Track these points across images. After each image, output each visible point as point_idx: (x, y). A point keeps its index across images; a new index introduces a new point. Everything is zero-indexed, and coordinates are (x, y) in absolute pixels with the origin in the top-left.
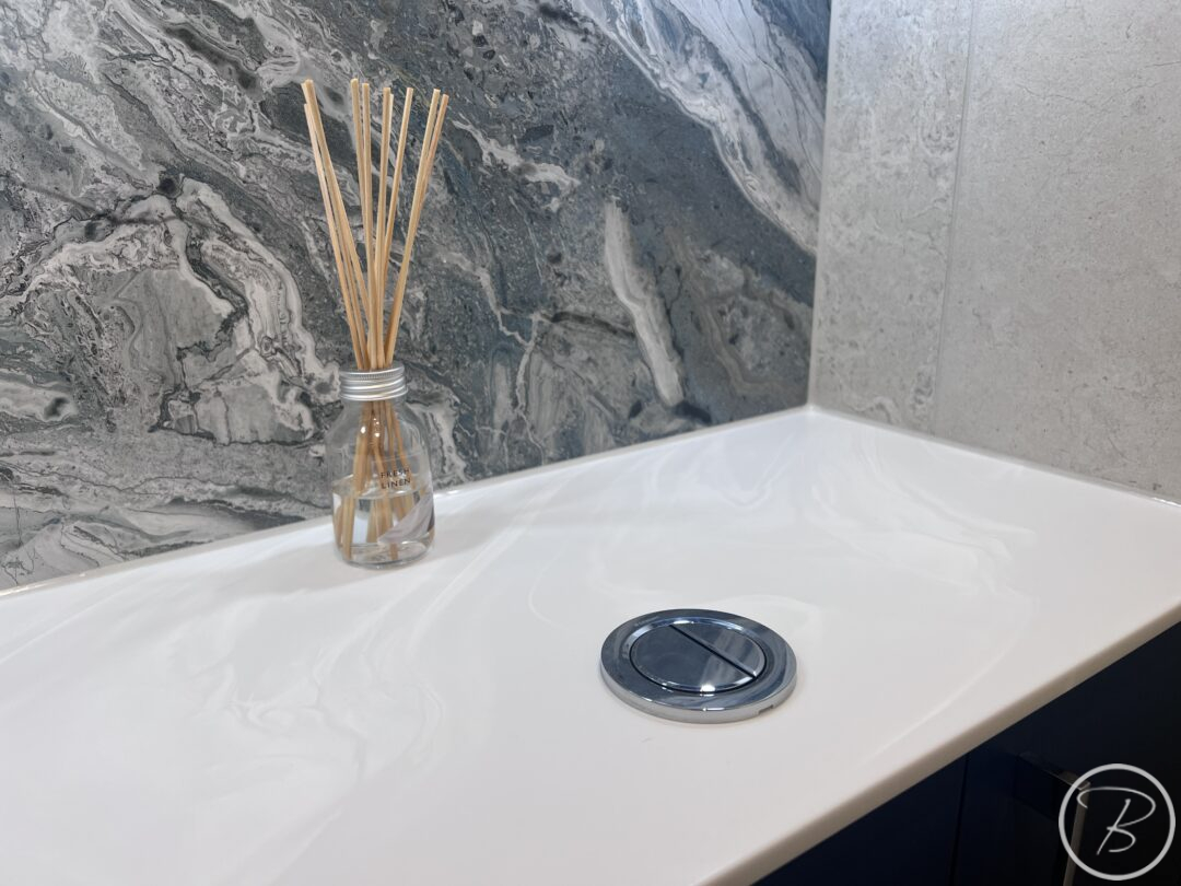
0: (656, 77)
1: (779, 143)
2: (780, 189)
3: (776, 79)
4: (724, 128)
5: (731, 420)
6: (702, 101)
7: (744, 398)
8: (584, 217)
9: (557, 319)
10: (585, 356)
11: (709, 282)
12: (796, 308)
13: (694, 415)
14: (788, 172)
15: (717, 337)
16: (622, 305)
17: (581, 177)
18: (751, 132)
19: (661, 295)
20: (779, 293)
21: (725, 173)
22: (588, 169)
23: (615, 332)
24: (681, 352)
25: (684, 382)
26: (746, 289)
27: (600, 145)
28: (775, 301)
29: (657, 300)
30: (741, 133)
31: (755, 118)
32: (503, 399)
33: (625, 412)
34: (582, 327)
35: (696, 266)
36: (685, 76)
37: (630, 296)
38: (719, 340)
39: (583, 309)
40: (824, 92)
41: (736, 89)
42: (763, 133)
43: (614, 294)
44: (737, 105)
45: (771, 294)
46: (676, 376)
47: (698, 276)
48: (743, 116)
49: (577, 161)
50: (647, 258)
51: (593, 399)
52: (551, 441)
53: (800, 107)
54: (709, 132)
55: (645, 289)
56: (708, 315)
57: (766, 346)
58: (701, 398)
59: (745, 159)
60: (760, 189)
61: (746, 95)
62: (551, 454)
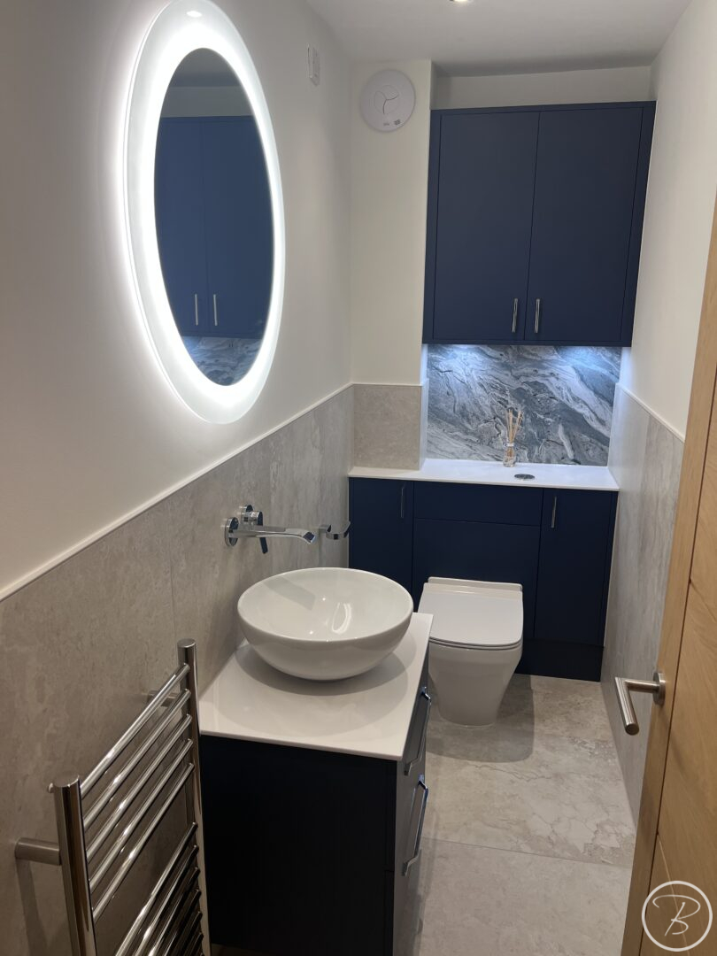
0: (571, 406)
1: (600, 418)
2: (600, 425)
3: (600, 407)
4: (586, 415)
5: (586, 465)
6: (581, 410)
7: (590, 461)
8: (555, 426)
9: (548, 441)
10: (553, 447)
11: (581, 439)
12: (604, 447)
13: (576, 462)
14: (602, 422)
15: (583, 449)
16: (561, 440)
17: (555, 420)
18: (593, 415)
19: (570, 440)
20: (599, 444)
21: (586, 422)
23: (560, 444)
24: (574, 450)
25: (574, 456)
26: (591, 441)
27: (559, 416)
30: (590, 415)
32: (536, 450)
33: (561, 458)
34: (553, 443)
35: (579, 436)
36: (578, 406)
37: (563, 439)
39: (553, 440)
40: (612, 408)
41: (590, 409)
42: (596, 415)
43: (560, 438)
44: (590, 411)
46: (572, 454)
47: (579, 438)
48: (591, 413)
49: (554, 418)
50: (567, 433)
51: (554, 455)
52: (545, 460)
53: (605, 410)
54: (583, 415)
55: (566, 439)
56: (581, 445)
57: (596, 453)
58: (578, 459)
59: (591, 420)
60: (595, 425)
61: (592, 409)
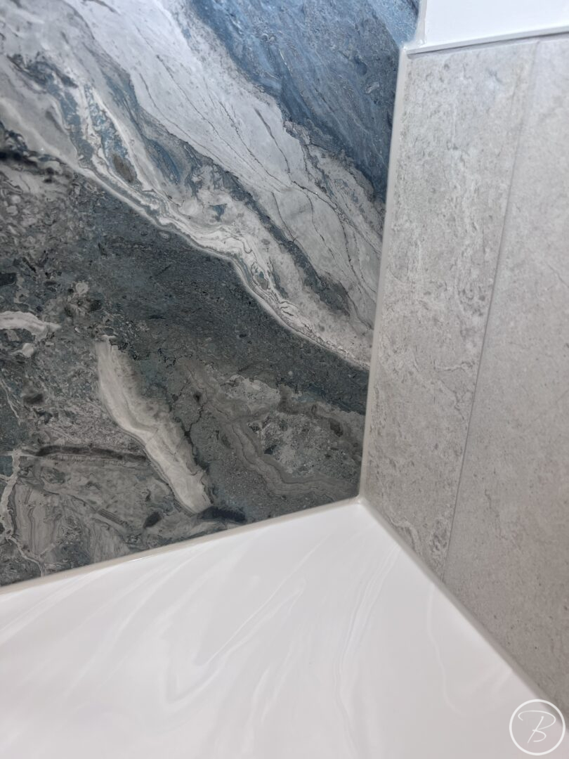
0: (153, 213)
1: (321, 269)
2: (324, 313)
3: (317, 204)
4: (249, 259)
5: (270, 517)
6: (219, 233)
7: (284, 497)
8: (70, 358)
9: (43, 452)
10: (84, 481)
11: (236, 404)
12: (345, 417)
13: (225, 517)
14: (333, 296)
15: (250, 449)
16: (126, 433)
17: (60, 320)
19: (177, 420)
20: (324, 407)
21: (253, 303)
22: (68, 312)
23: (120, 457)
24: (205, 467)
25: (211, 491)
26: (283, 405)
27: (82, 288)
28: (318, 413)
29: (172, 425)
30: (272, 263)
31: (291, 247)
33: (139, 523)
34: (79, 457)
35: (220, 391)
36: (193, 209)
37: (136, 424)
38: (253, 451)
39: (77, 441)
40: (382, 213)
41: (264, 218)
42: (301, 260)
43: (115, 424)
44: (266, 235)
45: (315, 407)
46: (201, 487)
47: (223, 399)
48: (274, 245)
49: (52, 306)
50: (156, 389)
51: (98, 516)
52: (50, 556)
53: (350, 230)
54: (230, 264)
55: (156, 416)
56: (238, 432)
57: (309, 452)
58: (232, 502)
59: (278, 287)
60: (299, 314)
61: (278, 223)
62: (51, 566)
